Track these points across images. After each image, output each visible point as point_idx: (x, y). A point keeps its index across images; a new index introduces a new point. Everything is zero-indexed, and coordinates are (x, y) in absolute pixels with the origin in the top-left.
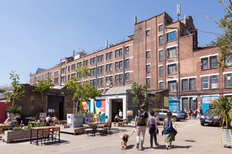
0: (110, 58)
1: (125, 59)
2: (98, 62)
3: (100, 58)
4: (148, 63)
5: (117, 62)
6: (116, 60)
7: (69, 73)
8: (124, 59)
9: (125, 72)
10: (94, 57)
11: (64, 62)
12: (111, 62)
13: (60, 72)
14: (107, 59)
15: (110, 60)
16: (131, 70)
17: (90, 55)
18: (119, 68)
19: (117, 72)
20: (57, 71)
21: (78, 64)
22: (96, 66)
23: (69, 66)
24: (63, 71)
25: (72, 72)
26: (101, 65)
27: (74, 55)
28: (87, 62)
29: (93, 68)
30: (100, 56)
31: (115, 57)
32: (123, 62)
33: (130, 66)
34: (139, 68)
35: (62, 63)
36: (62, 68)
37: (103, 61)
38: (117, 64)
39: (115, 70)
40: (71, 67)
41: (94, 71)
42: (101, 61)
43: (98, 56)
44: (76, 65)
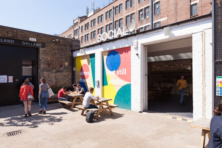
0: (131, 6)
1: (154, 3)
2: (115, 15)
3: (118, 9)
4: (194, 1)
5: (141, 10)
6: (139, 7)
7: (82, 34)
8: (152, 2)
9: (154, 22)
10: (110, 9)
11: (77, 22)
12: (132, 10)
13: (73, 35)
14: (128, 8)
15: (131, 9)
16: (163, 17)
17: (106, 7)
18: (145, 17)
19: (142, 23)
20: (70, 34)
21: (92, 22)
22: (113, 20)
23: (82, 27)
24: (76, 33)
25: (85, 33)
26: (120, 18)
27: (87, 13)
28: (102, 18)
29: (108, 23)
30: (117, 7)
31: (139, 3)
32: (150, 7)
33: (161, 12)
34: (176, 12)
35: (75, 24)
36: (74, 30)
37: (122, 13)
38: (141, 13)
39: (138, 22)
40: (84, 28)
41: (111, 27)
42: (119, 12)
43: (114, 7)
44: (90, 24)
